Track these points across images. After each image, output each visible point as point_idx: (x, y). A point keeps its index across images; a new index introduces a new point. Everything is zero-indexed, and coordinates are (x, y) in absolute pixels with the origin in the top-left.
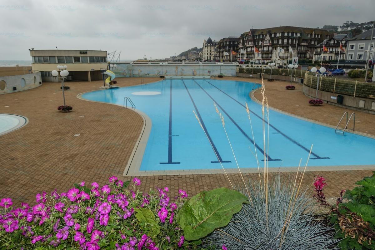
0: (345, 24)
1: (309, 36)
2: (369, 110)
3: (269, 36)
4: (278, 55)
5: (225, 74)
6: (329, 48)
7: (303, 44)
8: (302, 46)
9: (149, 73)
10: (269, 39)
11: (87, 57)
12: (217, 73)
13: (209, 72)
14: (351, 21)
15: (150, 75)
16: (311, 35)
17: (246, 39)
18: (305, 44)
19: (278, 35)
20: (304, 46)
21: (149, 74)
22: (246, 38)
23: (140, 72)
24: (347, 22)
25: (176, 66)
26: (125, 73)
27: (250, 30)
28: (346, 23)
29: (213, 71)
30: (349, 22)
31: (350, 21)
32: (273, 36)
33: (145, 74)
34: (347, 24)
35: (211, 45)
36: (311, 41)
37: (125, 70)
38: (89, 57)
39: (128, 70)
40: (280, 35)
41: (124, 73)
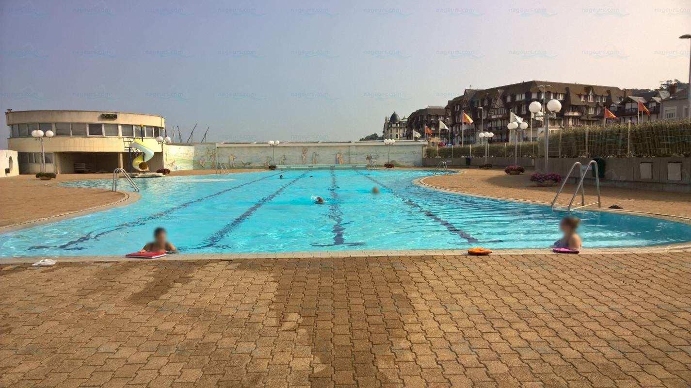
0: (663, 85)
1: (582, 100)
2: (664, 183)
3: (501, 101)
4: (521, 136)
5: (401, 162)
6: (624, 119)
7: (571, 114)
8: (569, 117)
9: (250, 161)
10: (503, 106)
11: (117, 125)
12: (383, 161)
13: (369, 158)
14: (676, 80)
15: (251, 165)
16: (586, 97)
17: (459, 108)
18: (576, 114)
19: (518, 98)
20: (574, 118)
21: (249, 164)
22: (459, 106)
23: (231, 159)
24: (668, 81)
25: (302, 147)
26: (203, 161)
27: (465, 92)
28: (666, 83)
29: (377, 157)
30: (671, 81)
31: (673, 80)
32: (509, 99)
33: (244, 164)
34: (667, 85)
35: (398, 125)
36: (588, 107)
37: (202, 155)
38: (123, 126)
39: (209, 156)
40: (524, 97)
41: (201, 161)
